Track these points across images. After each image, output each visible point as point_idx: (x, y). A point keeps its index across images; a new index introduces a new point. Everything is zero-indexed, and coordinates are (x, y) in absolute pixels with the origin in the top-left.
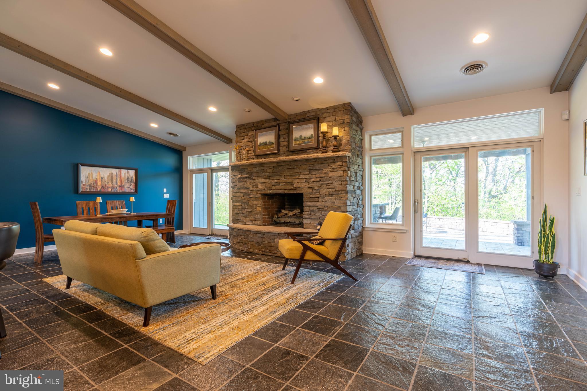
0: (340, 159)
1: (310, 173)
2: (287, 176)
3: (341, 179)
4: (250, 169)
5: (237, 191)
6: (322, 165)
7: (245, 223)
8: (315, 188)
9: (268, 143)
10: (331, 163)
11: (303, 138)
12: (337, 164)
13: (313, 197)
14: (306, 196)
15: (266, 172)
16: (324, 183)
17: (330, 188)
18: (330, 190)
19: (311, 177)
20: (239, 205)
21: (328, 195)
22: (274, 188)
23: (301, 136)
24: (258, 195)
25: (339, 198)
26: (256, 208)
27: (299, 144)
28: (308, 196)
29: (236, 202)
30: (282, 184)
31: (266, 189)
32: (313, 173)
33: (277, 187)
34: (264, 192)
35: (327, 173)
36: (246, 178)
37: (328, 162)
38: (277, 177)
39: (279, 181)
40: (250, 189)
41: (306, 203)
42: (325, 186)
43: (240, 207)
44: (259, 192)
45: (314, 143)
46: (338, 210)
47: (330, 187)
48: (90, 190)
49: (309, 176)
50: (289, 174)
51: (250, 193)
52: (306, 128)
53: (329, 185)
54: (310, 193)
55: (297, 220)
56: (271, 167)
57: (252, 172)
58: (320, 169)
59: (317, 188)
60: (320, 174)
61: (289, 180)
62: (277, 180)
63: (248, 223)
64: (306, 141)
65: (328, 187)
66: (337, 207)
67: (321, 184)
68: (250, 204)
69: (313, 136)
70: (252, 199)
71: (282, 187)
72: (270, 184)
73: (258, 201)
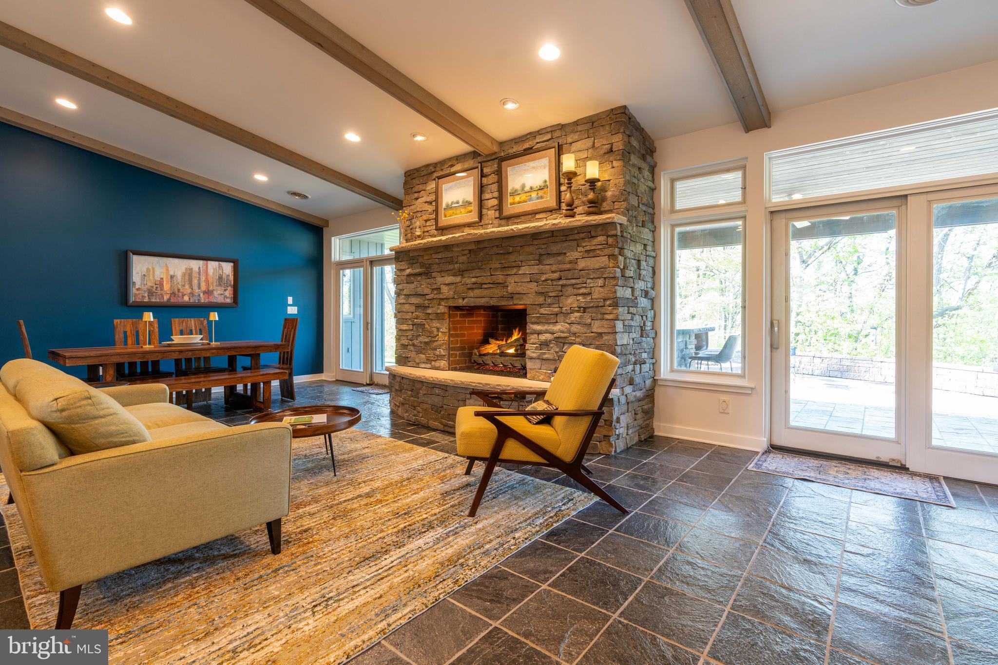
0: (602, 230)
1: (540, 262)
2: (496, 269)
3: (603, 273)
4: (427, 258)
5: (404, 301)
6: (566, 244)
7: (417, 366)
8: (550, 294)
9: (460, 203)
10: (583, 239)
11: (527, 189)
12: (596, 241)
13: (546, 312)
14: (531, 312)
15: (456, 263)
16: (569, 282)
17: (580, 295)
18: (580, 298)
19: (541, 270)
20: (407, 328)
21: (577, 309)
22: (471, 294)
23: (523, 186)
24: (442, 309)
25: (600, 316)
26: (438, 335)
27: (519, 203)
28: (536, 312)
29: (403, 324)
30: (485, 286)
31: (456, 297)
32: (545, 262)
33: (477, 292)
34: (452, 303)
35: (575, 262)
36: (420, 274)
37: (577, 237)
38: (477, 273)
39: (479, 280)
40: (427, 297)
41: (531, 326)
42: (570, 290)
43: (410, 333)
44: (443, 303)
45: (550, 200)
46: (598, 341)
47: (582, 291)
48: (149, 298)
49: (538, 269)
50: (499, 266)
51: (427, 305)
52: (534, 168)
53: (578, 286)
54: (540, 305)
55: (516, 360)
56: (464, 253)
57: (430, 262)
58: (559, 254)
59: (553, 294)
60: (560, 263)
61: (500, 279)
62: (477, 277)
63: (423, 366)
64: (534, 195)
65: (576, 292)
66: (596, 335)
67: (562, 286)
68: (427, 326)
69: (548, 183)
70: (430, 317)
71: (485, 293)
72: (463, 286)
73: (441, 321)
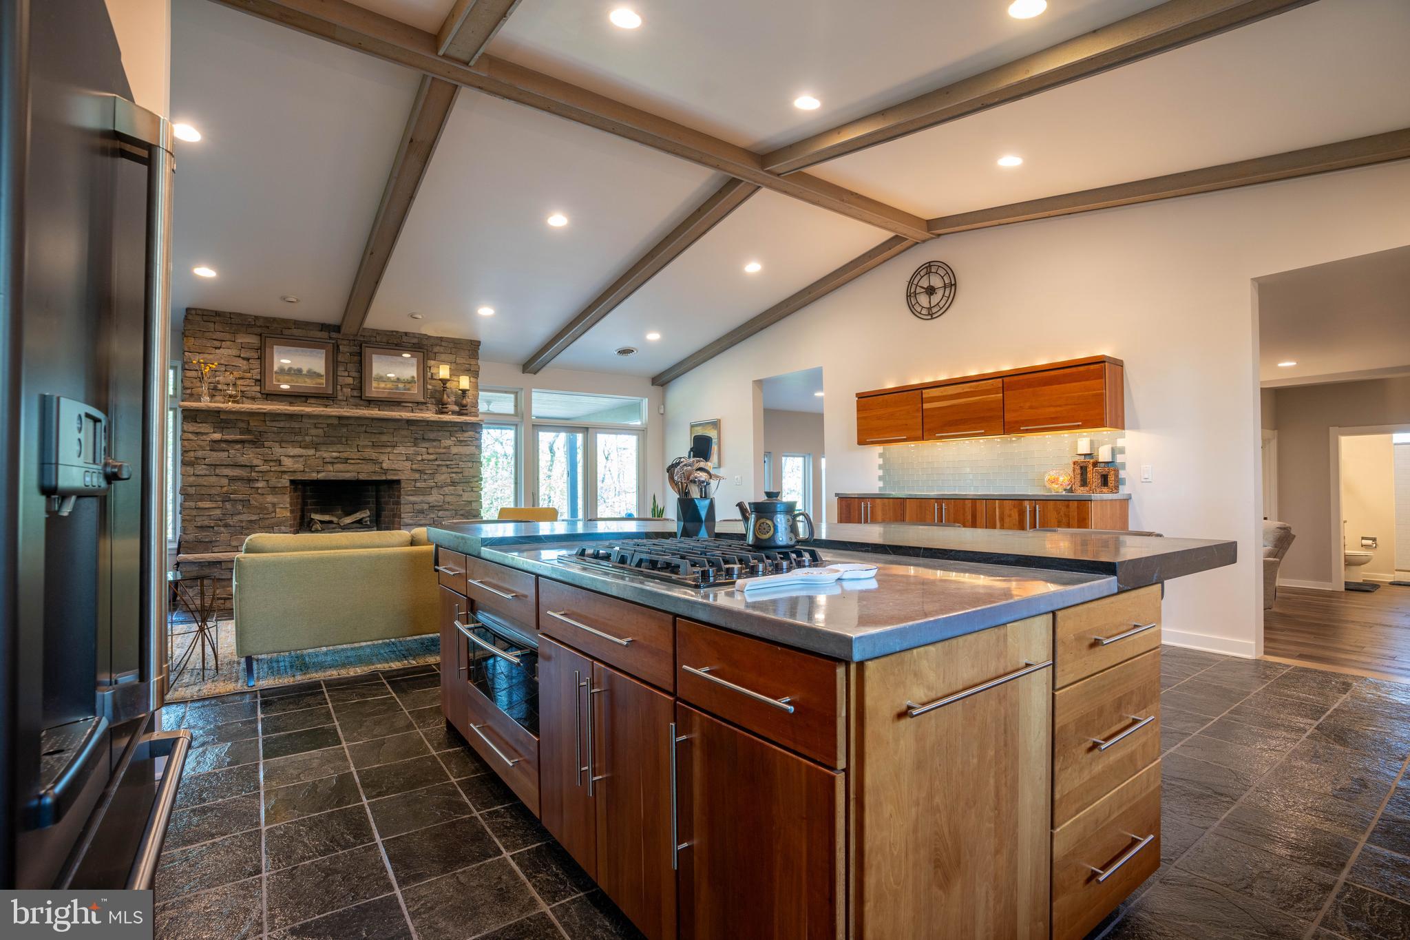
0: (472, 427)
1: (415, 445)
2: (365, 446)
3: (472, 458)
4: (256, 424)
5: (207, 472)
6: (440, 433)
8: (427, 472)
9: (305, 372)
10: (456, 431)
11: (393, 378)
12: (467, 434)
13: (423, 486)
14: (406, 486)
15: (307, 435)
16: (444, 463)
17: (453, 473)
18: (454, 475)
19: (418, 451)
20: (214, 506)
21: (451, 484)
22: (330, 468)
23: (389, 376)
24: (285, 481)
25: (469, 489)
26: (274, 512)
27: (385, 389)
28: (411, 485)
29: (201, 500)
30: (352, 461)
31: (307, 470)
32: (420, 445)
33: (340, 467)
34: (299, 477)
35: (449, 447)
36: (243, 442)
37: (451, 429)
38: (341, 449)
39: (343, 455)
40: (257, 469)
41: (407, 497)
42: (444, 469)
43: (218, 512)
44: (286, 476)
45: (415, 392)
47: (454, 470)
49: (414, 451)
50: (371, 444)
51: (257, 478)
52: (401, 363)
53: (452, 467)
54: (415, 481)
56: (320, 426)
57: (261, 429)
58: (434, 440)
59: (430, 472)
60: (435, 447)
61: (371, 453)
62: (339, 452)
64: (400, 385)
65: (449, 470)
66: (465, 503)
67: (438, 465)
68: (253, 502)
69: (416, 379)
70: (259, 491)
71: (351, 468)
72: (318, 460)
73: (279, 496)
